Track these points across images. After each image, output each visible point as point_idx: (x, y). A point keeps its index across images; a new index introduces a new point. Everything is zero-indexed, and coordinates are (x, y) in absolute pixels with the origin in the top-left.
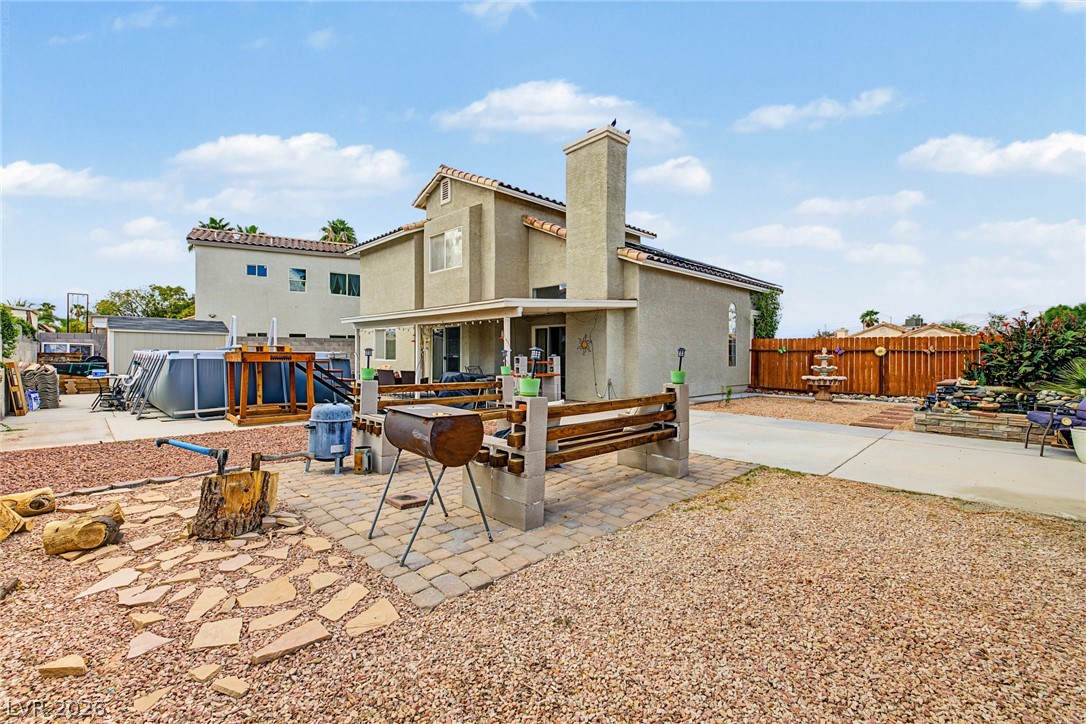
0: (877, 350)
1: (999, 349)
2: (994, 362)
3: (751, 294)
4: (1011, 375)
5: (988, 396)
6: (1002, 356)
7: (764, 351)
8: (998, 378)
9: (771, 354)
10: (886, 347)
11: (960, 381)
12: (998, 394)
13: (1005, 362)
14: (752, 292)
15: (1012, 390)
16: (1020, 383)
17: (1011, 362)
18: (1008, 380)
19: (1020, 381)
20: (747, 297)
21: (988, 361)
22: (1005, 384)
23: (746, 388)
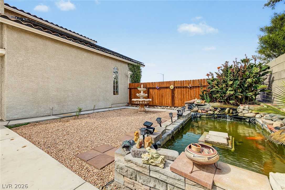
0: (170, 87)
1: (216, 82)
2: (214, 89)
3: (128, 65)
4: (222, 97)
5: (210, 110)
6: (217, 85)
7: (133, 88)
8: (216, 98)
9: (135, 89)
10: (174, 85)
11: (197, 101)
12: (216, 109)
13: (219, 89)
14: (129, 64)
15: (223, 106)
16: (227, 101)
17: (222, 89)
18: (221, 99)
19: (227, 99)
20: (127, 66)
21: (211, 89)
22: (219, 102)
23: (127, 104)
